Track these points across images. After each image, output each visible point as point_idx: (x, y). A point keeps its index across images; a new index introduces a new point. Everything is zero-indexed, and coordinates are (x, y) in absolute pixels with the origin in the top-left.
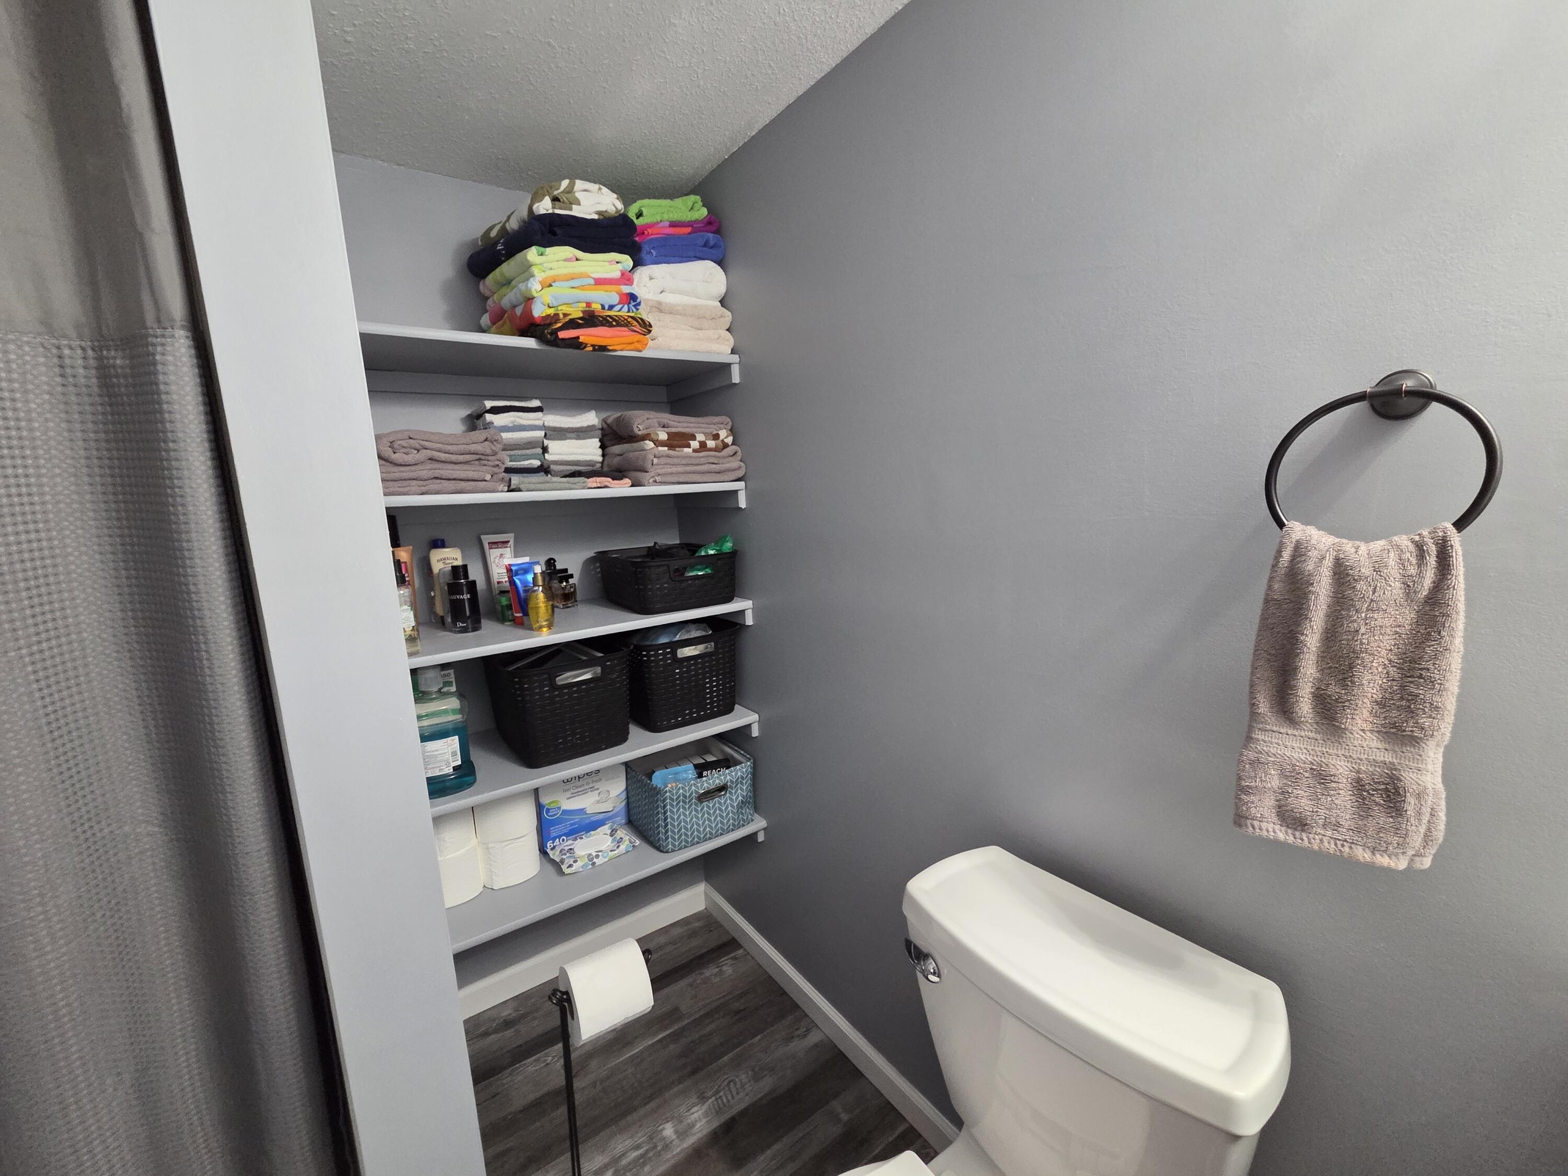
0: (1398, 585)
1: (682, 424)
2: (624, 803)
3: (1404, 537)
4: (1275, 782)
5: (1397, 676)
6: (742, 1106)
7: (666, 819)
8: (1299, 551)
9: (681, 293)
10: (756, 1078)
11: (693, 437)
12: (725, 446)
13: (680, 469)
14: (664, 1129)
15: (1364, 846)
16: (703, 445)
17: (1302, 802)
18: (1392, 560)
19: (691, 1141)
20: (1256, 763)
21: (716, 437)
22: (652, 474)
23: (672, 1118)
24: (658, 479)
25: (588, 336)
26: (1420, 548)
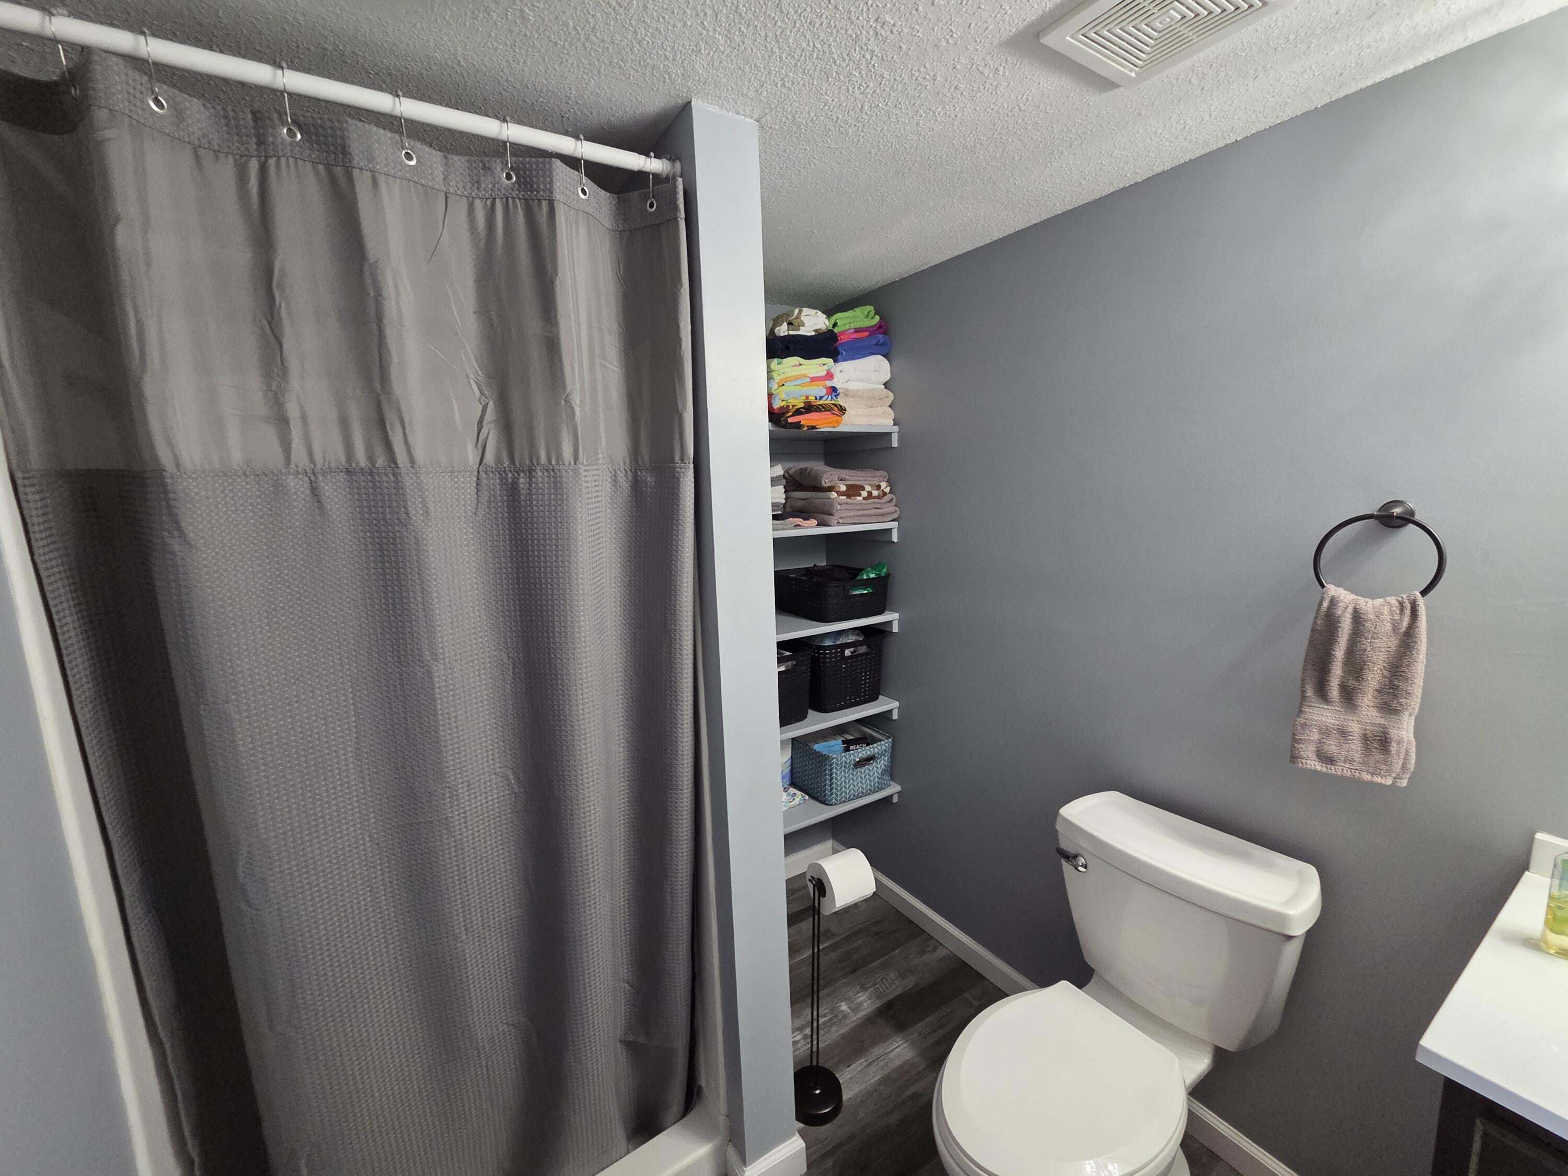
0: (1389, 625)
1: (854, 477)
2: (789, 769)
3: (1393, 598)
4: (1315, 736)
5: (1388, 676)
6: (896, 993)
7: (831, 779)
8: (1333, 602)
9: (859, 380)
10: (903, 976)
11: (863, 489)
12: (885, 494)
13: (855, 513)
14: (840, 1006)
15: (1368, 772)
16: (870, 493)
17: (1332, 747)
18: (1386, 611)
19: (861, 1014)
20: (1304, 726)
21: (879, 487)
22: (836, 517)
23: (845, 999)
24: (841, 521)
25: (806, 420)
26: (1401, 605)
